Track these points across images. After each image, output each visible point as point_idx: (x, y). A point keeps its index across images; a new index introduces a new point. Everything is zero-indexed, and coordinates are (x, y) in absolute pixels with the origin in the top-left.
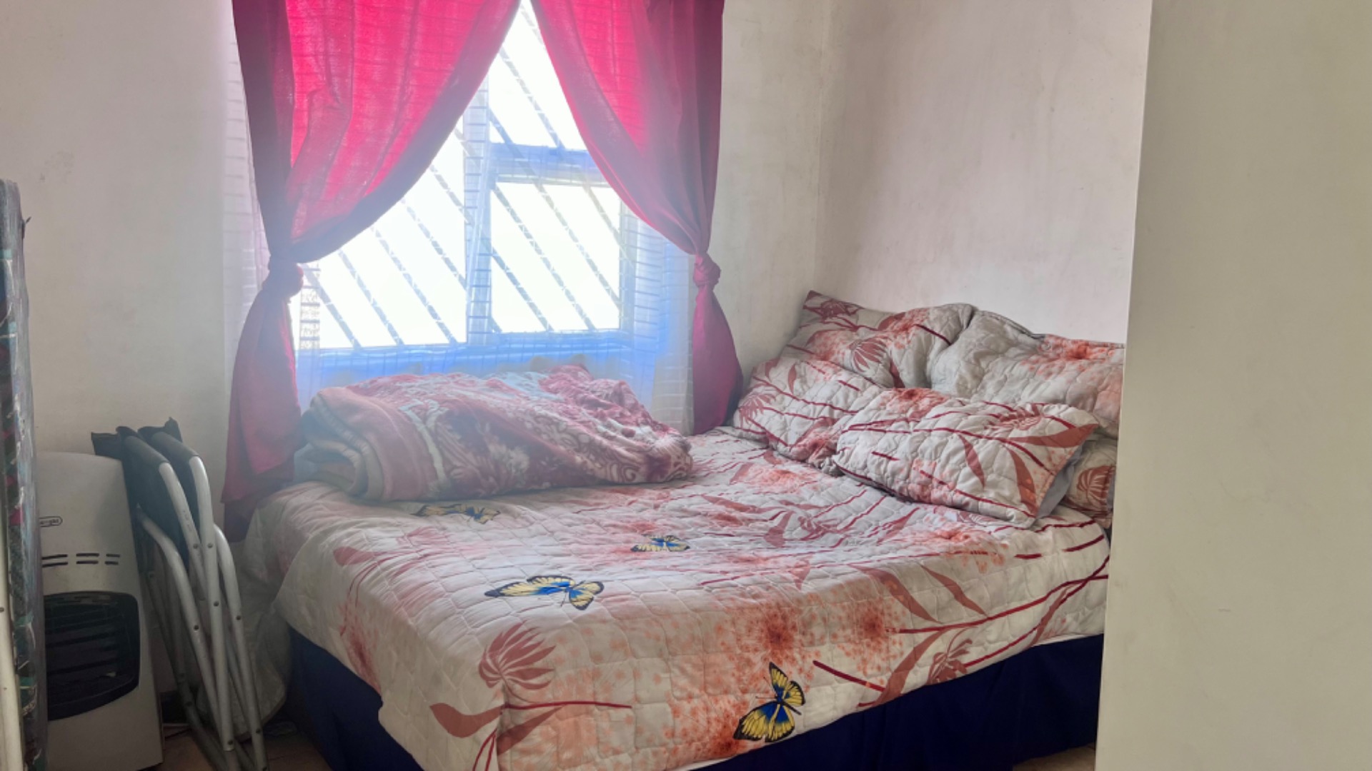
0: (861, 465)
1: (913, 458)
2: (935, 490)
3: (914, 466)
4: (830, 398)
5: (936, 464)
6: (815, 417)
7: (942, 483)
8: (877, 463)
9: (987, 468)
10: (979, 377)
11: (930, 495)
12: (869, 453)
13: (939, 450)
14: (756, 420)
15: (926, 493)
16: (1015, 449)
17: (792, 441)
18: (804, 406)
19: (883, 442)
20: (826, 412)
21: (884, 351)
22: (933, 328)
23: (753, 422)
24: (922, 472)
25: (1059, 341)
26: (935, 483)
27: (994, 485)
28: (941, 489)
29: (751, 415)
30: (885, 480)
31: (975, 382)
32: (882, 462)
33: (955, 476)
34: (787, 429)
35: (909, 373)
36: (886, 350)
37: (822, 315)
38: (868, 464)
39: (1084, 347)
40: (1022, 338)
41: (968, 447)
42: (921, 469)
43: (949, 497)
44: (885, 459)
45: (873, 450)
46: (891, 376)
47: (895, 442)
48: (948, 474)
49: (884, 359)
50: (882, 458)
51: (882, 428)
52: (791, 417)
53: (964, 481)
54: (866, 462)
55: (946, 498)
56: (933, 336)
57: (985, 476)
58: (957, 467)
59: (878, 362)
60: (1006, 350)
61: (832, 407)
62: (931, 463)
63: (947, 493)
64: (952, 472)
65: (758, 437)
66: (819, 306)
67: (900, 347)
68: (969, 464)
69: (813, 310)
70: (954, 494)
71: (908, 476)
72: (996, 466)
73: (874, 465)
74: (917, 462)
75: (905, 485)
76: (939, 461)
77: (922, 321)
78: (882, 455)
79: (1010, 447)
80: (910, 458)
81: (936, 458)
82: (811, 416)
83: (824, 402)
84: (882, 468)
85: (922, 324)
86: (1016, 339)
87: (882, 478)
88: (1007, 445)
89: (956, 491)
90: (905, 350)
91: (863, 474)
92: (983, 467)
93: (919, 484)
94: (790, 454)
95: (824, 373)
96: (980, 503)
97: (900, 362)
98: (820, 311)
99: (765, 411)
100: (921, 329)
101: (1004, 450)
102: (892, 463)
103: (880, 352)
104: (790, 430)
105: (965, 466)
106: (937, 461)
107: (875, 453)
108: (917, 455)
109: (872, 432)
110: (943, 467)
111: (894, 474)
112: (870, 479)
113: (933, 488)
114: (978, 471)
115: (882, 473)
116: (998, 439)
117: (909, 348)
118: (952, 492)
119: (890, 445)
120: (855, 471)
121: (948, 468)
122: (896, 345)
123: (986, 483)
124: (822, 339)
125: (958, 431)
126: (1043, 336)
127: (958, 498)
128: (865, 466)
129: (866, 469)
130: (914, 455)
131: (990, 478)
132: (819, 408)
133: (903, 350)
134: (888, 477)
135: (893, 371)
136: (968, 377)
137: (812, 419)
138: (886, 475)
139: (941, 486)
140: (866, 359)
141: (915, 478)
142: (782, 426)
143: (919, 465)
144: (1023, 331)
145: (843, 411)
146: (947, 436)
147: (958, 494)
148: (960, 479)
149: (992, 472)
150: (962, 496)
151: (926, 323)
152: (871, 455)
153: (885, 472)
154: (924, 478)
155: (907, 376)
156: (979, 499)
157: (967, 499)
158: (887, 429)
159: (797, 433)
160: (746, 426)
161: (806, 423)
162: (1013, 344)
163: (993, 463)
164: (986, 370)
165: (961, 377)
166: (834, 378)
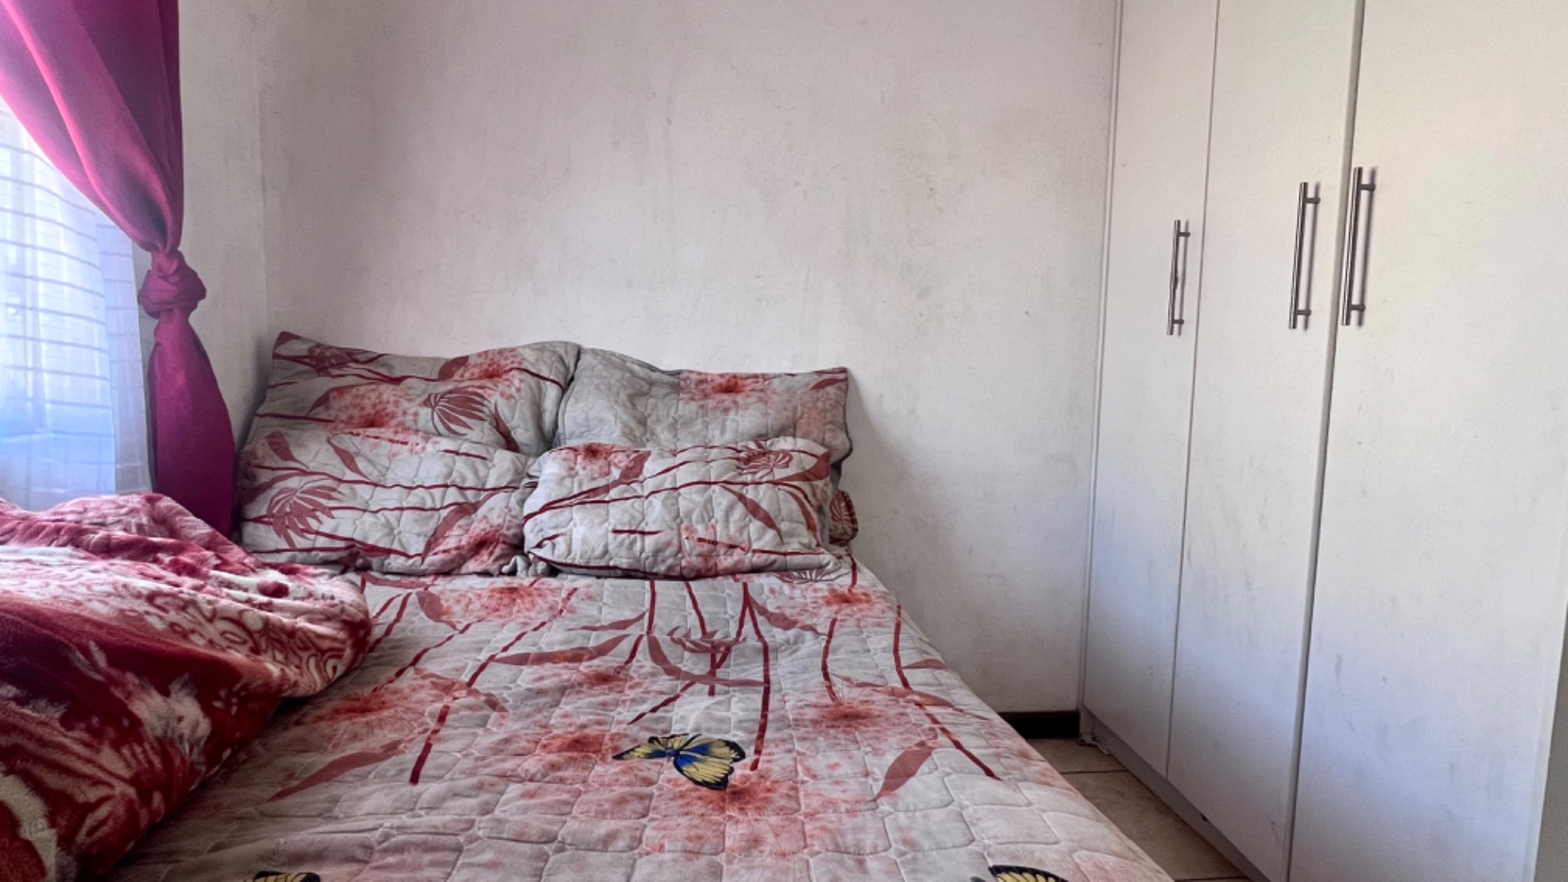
0: (599, 551)
1: (679, 526)
2: (722, 557)
3: (684, 536)
4: (449, 475)
5: (714, 527)
6: (438, 506)
7: (732, 547)
8: (627, 542)
9: (776, 517)
10: (642, 422)
11: (716, 564)
12: (606, 534)
13: (709, 507)
14: (324, 529)
15: (711, 564)
16: (791, 489)
17: (417, 547)
18: (409, 494)
19: (618, 515)
20: (453, 496)
21: (483, 405)
22: (539, 370)
23: (318, 533)
24: (700, 540)
25: (702, 377)
26: (722, 550)
27: (791, 534)
28: (731, 555)
29: (305, 523)
30: (642, 562)
31: (641, 429)
32: (635, 540)
33: (746, 533)
34: (396, 532)
35: (526, 430)
36: (486, 402)
37: (313, 366)
38: (611, 548)
39: (733, 380)
40: (655, 375)
41: (741, 498)
42: (696, 537)
43: (747, 561)
44: (638, 536)
45: (610, 528)
46: (501, 437)
47: (638, 511)
48: (737, 534)
49: (487, 416)
50: (632, 536)
51: (597, 499)
52: (397, 513)
53: (759, 538)
54: (606, 546)
55: (744, 562)
56: (542, 381)
57: (778, 526)
58: (743, 524)
59: (481, 419)
60: (650, 389)
61: (461, 489)
62: (707, 525)
63: (742, 557)
64: (741, 530)
65: (334, 556)
66: (305, 353)
67: (510, 397)
68: (755, 517)
69: (296, 359)
70: (753, 556)
71: (680, 550)
72: (784, 513)
73: (624, 548)
74: (687, 529)
75: (677, 562)
76: (717, 522)
77: (520, 363)
78: (631, 532)
79: (787, 488)
80: (675, 526)
81: (710, 520)
82: (429, 504)
83: (440, 482)
84: (638, 546)
85: (523, 367)
86: (651, 378)
87: (638, 560)
88: (780, 487)
89: (755, 551)
90: (516, 402)
91: (603, 563)
92: (772, 516)
93: (700, 555)
94: (424, 567)
95: (405, 443)
96: (788, 557)
97: (513, 418)
98: (308, 360)
99: (334, 513)
100: (526, 374)
101: (782, 493)
102: (649, 540)
103: (479, 406)
104: (400, 533)
105: (750, 521)
106: (713, 521)
107: (616, 532)
108: (682, 522)
109: (588, 505)
110: (727, 526)
111: (657, 552)
112: (615, 568)
113: (718, 555)
114: (769, 522)
115: (638, 554)
116: (767, 482)
117: (521, 398)
118: (750, 555)
119: (633, 517)
120: (588, 562)
121: (732, 528)
122: (502, 394)
123: (783, 534)
124: (348, 399)
125: (715, 483)
126: (678, 373)
127: (758, 559)
128: (606, 552)
129: (607, 557)
130: (678, 520)
131: (784, 526)
132: (437, 492)
133: (513, 401)
134: (647, 558)
135: (502, 430)
136: (633, 424)
137: (432, 509)
138: (643, 555)
139: (731, 550)
140: (462, 418)
141: (692, 549)
142: (387, 530)
143: (692, 532)
144: (653, 369)
145: (479, 490)
146: (706, 490)
147: (757, 555)
148: (753, 538)
149: (783, 520)
150: (765, 556)
151: (525, 365)
152: (611, 536)
153: (642, 551)
154: (706, 547)
155: (523, 434)
156: (785, 554)
157: (773, 557)
158: (607, 499)
159: (419, 535)
160: (300, 542)
161: (431, 517)
162: (652, 384)
163: (780, 510)
164: (646, 414)
165: (625, 425)
166: (430, 448)
